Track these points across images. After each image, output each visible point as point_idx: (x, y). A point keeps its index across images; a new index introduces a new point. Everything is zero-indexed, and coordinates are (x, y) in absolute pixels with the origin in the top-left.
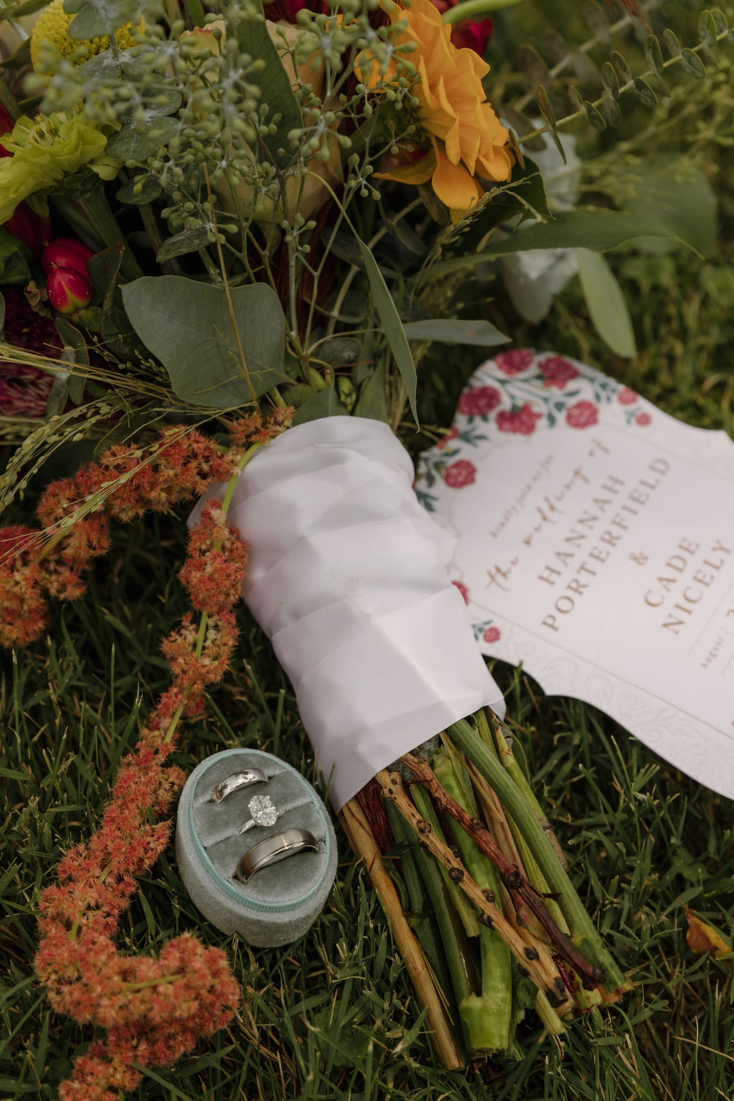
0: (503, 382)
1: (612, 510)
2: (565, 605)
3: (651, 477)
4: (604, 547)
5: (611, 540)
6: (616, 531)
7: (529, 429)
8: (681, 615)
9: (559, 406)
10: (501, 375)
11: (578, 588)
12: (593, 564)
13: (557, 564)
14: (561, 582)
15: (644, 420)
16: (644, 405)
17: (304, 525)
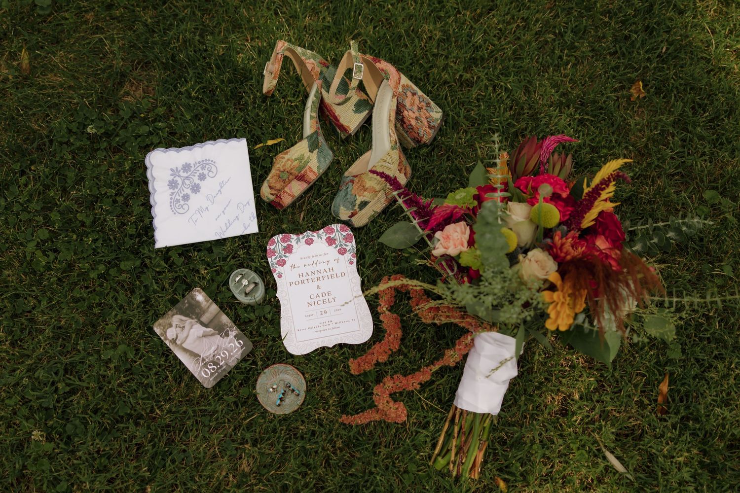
0: (337, 231)
1: (326, 274)
2: (297, 283)
3: (339, 275)
4: (316, 279)
5: (318, 279)
6: (321, 279)
7: (330, 245)
8: (313, 304)
9: (341, 245)
10: (339, 229)
11: (303, 282)
12: (310, 281)
13: (304, 275)
14: (302, 278)
15: (351, 263)
16: (355, 260)
17: (483, 354)
